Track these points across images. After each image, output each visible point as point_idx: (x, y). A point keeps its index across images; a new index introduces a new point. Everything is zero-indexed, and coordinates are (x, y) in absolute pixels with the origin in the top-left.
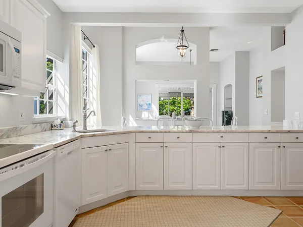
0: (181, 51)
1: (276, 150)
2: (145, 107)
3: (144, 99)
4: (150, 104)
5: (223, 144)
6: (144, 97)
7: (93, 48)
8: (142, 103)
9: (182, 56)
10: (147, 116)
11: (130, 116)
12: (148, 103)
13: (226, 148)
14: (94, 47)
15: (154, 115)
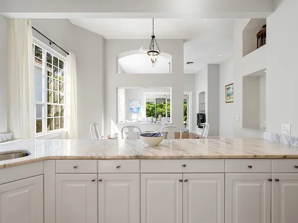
0: (151, 56)
1: (265, 184)
2: (135, 110)
3: (135, 104)
4: (139, 108)
5: (186, 177)
6: (134, 103)
7: (67, 56)
8: (132, 107)
9: (153, 62)
10: (136, 117)
11: (112, 121)
12: (137, 107)
13: (190, 182)
14: (68, 54)
15: (142, 116)
